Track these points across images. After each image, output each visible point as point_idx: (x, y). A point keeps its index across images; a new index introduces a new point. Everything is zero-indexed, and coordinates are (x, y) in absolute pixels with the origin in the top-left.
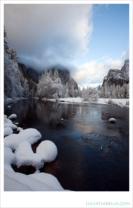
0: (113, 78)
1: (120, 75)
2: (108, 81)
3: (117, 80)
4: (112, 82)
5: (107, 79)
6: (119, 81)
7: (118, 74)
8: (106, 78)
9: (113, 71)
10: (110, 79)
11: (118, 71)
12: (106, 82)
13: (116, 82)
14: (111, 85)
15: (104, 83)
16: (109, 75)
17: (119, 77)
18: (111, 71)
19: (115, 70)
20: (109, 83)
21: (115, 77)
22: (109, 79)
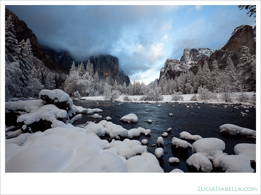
0: (171, 70)
1: (179, 66)
2: (166, 74)
3: (176, 72)
4: (170, 75)
5: (165, 71)
6: (178, 73)
7: (177, 65)
8: (163, 70)
9: (171, 61)
10: (168, 71)
11: (177, 62)
12: (163, 75)
13: (175, 74)
14: (169, 79)
15: (160, 76)
16: (167, 66)
17: (178, 68)
18: (168, 61)
19: (173, 60)
20: (167, 75)
21: (173, 69)
22: (166, 71)
